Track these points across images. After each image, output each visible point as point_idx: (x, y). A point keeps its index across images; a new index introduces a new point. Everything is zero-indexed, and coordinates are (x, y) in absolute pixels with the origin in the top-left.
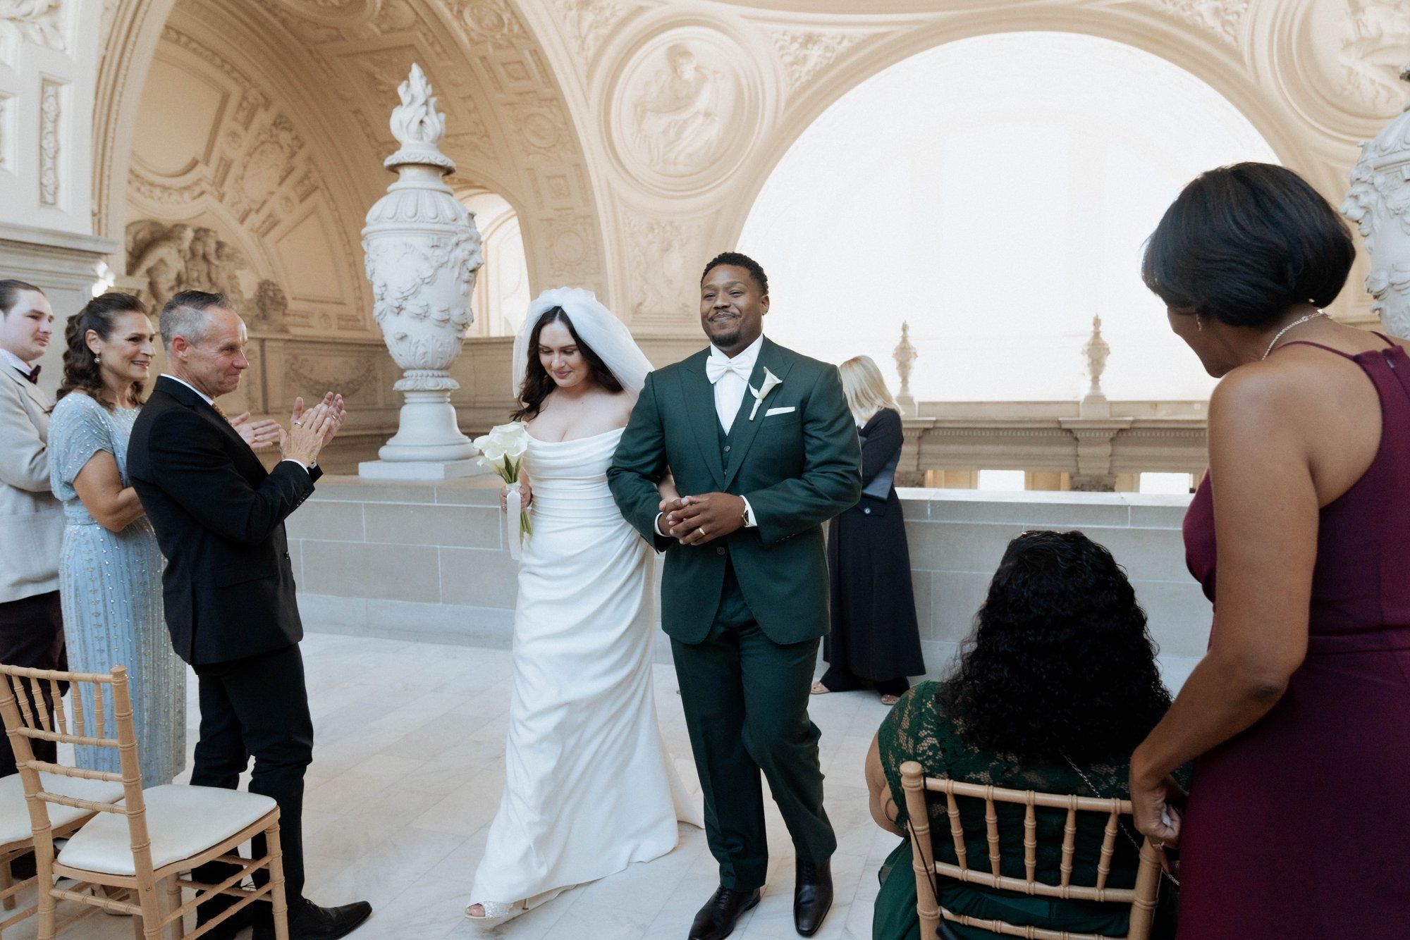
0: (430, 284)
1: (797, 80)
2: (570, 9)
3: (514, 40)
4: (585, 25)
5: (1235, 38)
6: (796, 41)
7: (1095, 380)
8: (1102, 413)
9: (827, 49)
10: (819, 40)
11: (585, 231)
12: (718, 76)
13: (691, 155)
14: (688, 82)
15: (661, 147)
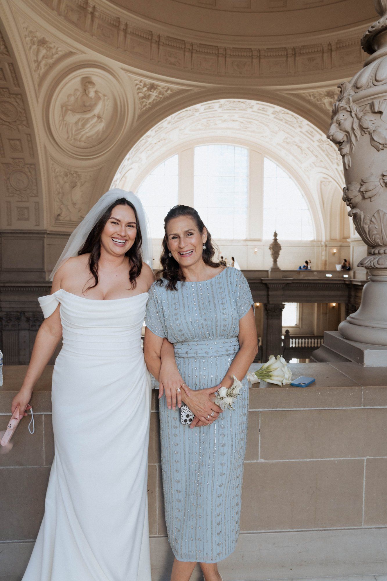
1: (144, 107)
2: (34, 44)
4: (41, 55)
6: (146, 87)
7: (275, 261)
8: (279, 276)
9: (160, 93)
10: (157, 88)
11: (30, 172)
12: (106, 98)
13: (88, 137)
14: (91, 98)
15: (74, 131)
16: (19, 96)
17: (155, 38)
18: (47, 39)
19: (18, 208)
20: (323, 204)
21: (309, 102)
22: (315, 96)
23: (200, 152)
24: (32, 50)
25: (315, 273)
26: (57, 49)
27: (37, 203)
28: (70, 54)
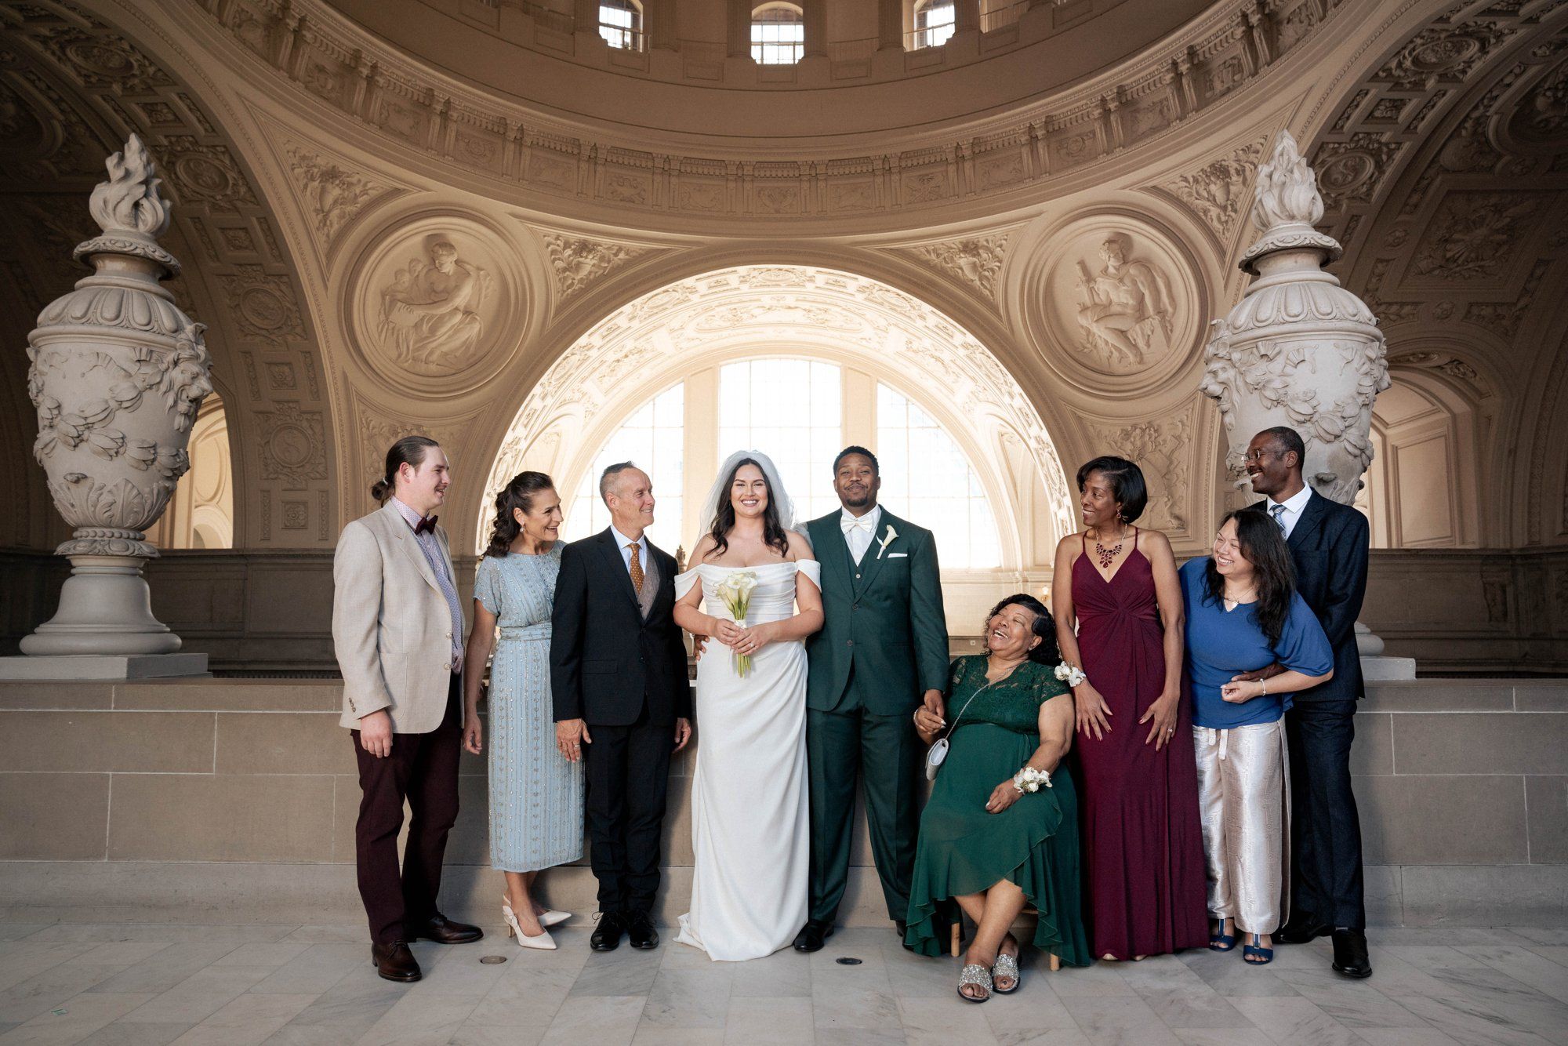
0: (129, 410)
1: (569, 287)
2: (312, 179)
3: (239, 204)
4: (329, 200)
5: (991, 292)
6: (570, 247)
9: (602, 258)
10: (594, 249)
11: (311, 427)
12: (482, 273)
13: (446, 354)
14: (447, 275)
15: (411, 343)
16: (285, 279)
17: (586, 152)
18: (341, 169)
19: (288, 503)
20: (1015, 486)
21: (927, 264)
22: (940, 252)
23: (732, 375)
24: (309, 189)
25: (973, 643)
26: (365, 184)
27: (325, 492)
28: (396, 193)
